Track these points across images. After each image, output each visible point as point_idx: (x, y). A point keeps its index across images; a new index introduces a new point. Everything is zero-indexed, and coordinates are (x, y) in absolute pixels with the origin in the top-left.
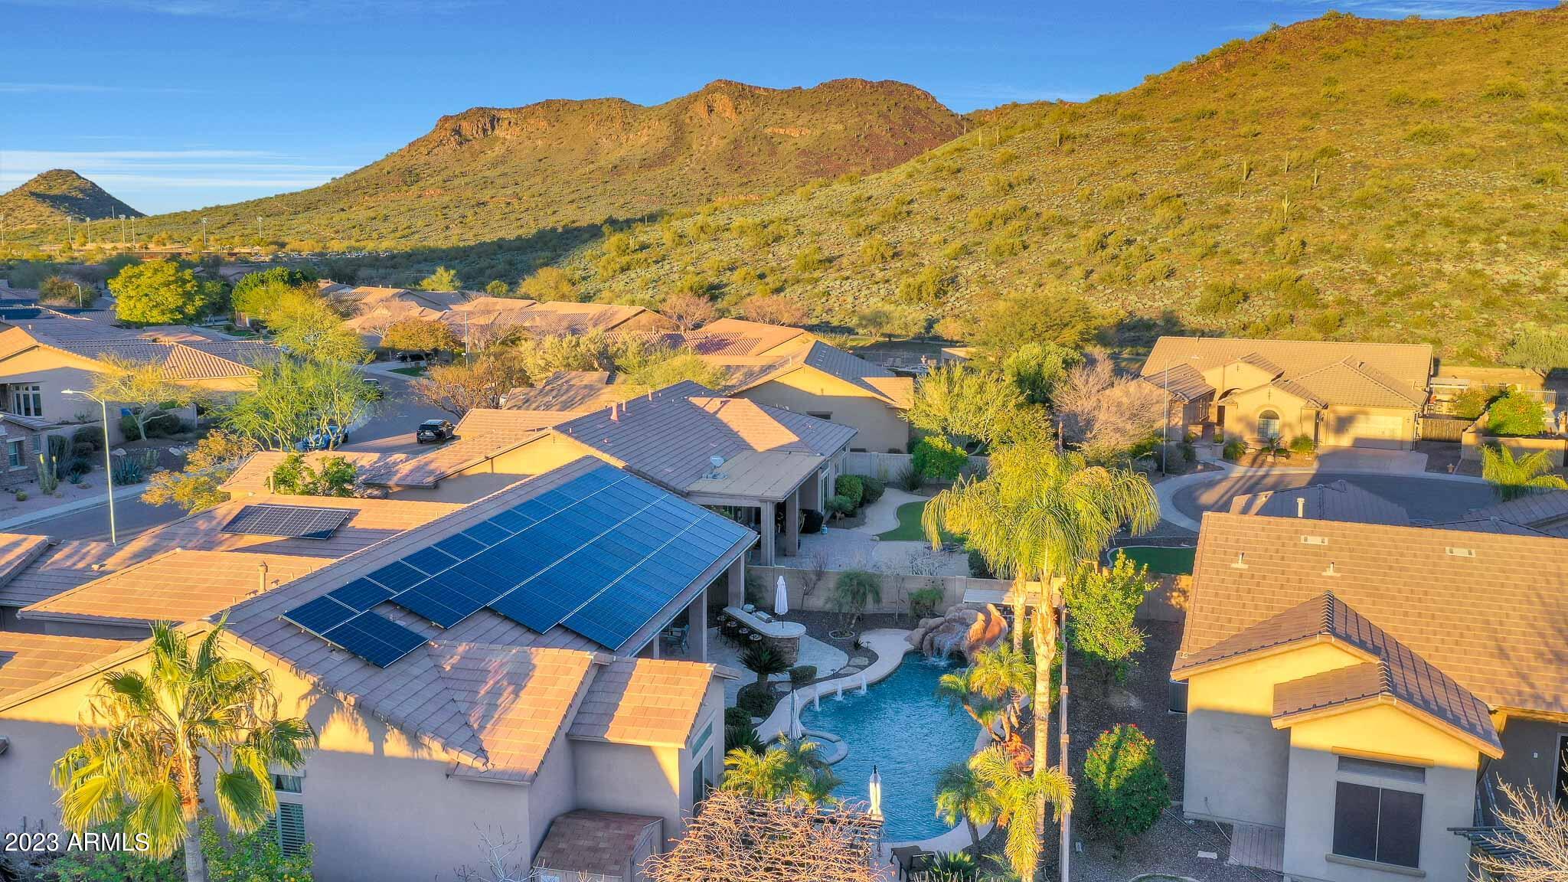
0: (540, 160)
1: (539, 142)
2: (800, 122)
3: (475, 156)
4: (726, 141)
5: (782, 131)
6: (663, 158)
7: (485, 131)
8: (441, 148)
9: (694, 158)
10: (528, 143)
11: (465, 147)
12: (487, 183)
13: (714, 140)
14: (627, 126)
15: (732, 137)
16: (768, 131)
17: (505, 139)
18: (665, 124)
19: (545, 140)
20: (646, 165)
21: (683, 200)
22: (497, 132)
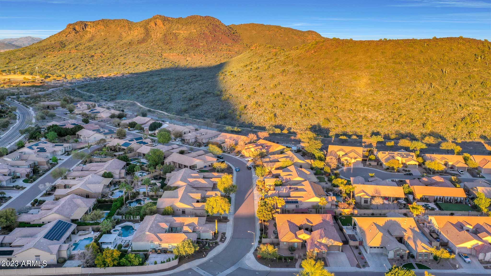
0: (104, 40)
1: (102, 33)
2: (183, 29)
3: (81, 37)
4: (162, 34)
5: (178, 32)
6: (144, 40)
7: (83, 29)
8: (70, 34)
9: (153, 40)
10: (98, 33)
11: (78, 34)
12: (90, 48)
13: (158, 34)
14: (130, 29)
15: (163, 34)
16: (174, 31)
17: (90, 32)
18: (142, 29)
19: (104, 33)
20: (139, 42)
21: (154, 55)
22: (87, 29)
